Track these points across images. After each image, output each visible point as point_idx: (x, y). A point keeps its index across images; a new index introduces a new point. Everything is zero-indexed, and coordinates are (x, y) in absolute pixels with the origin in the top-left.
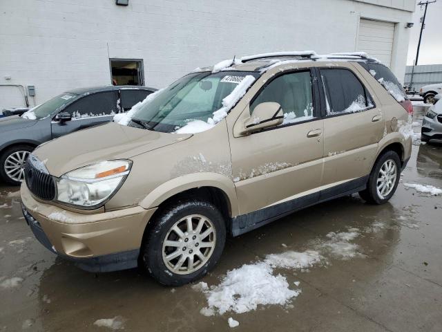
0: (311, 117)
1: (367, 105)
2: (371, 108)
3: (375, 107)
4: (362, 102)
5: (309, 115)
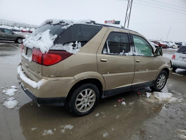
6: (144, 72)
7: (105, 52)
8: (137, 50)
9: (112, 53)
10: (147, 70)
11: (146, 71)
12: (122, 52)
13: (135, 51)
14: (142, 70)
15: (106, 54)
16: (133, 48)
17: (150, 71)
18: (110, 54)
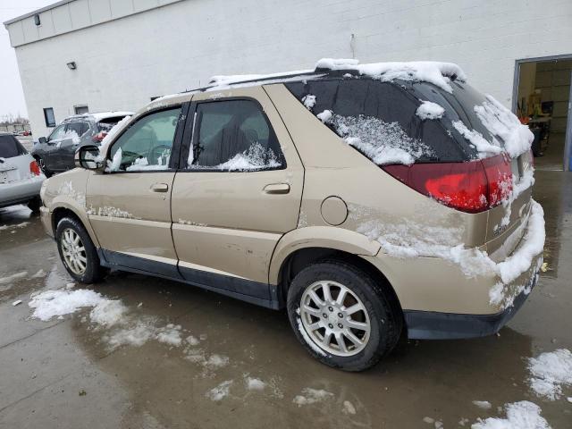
0: (165, 167)
1: (266, 162)
2: (271, 169)
3: (284, 166)
4: (256, 156)
5: (164, 163)
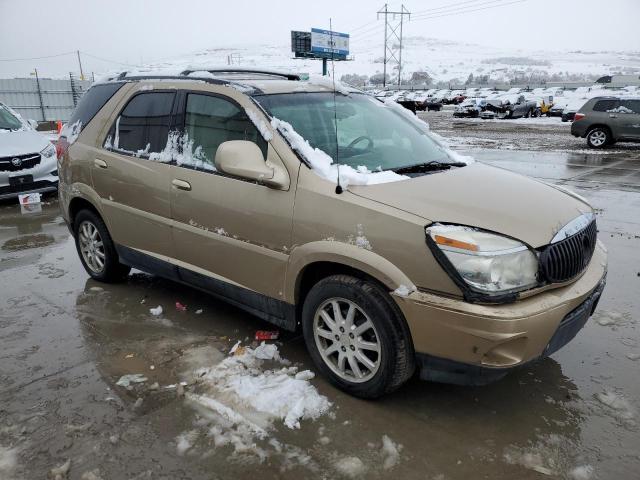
6: (205, 232)
7: (108, 145)
8: (190, 147)
9: (122, 150)
10: (220, 231)
11: (216, 232)
12: (144, 149)
13: (180, 150)
14: (201, 223)
15: (109, 149)
16: (176, 137)
17: (234, 241)
18: (117, 152)
